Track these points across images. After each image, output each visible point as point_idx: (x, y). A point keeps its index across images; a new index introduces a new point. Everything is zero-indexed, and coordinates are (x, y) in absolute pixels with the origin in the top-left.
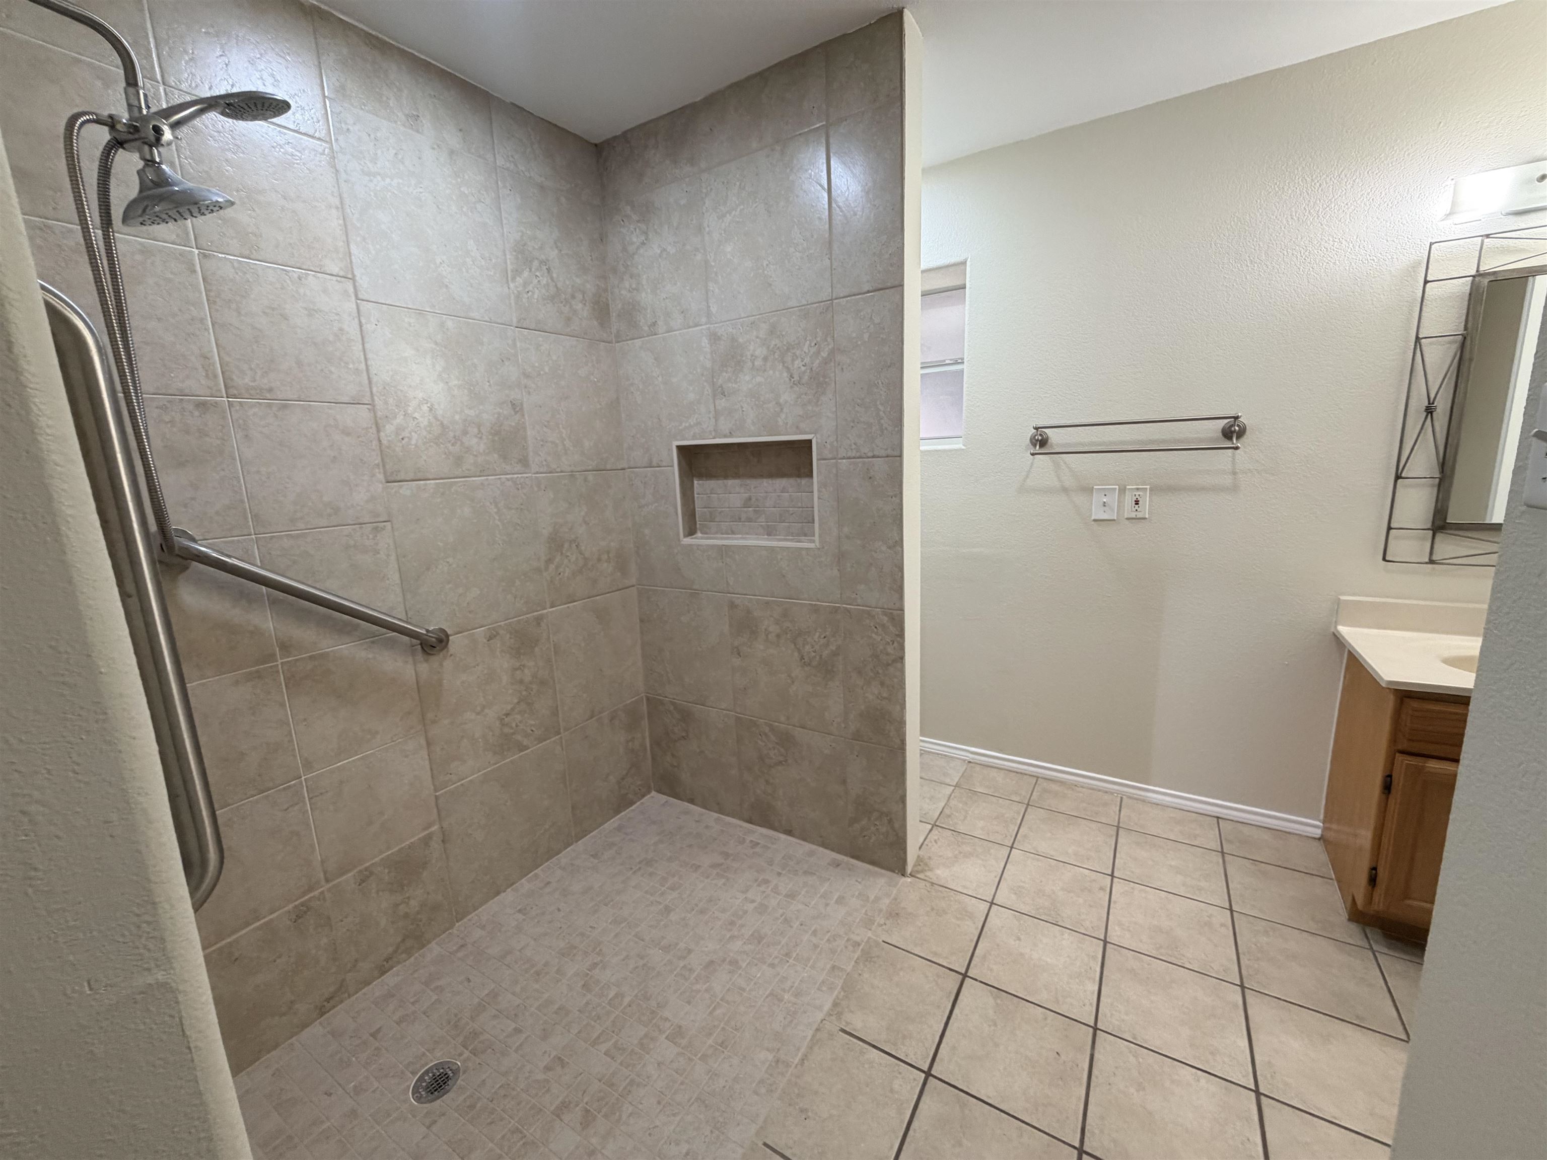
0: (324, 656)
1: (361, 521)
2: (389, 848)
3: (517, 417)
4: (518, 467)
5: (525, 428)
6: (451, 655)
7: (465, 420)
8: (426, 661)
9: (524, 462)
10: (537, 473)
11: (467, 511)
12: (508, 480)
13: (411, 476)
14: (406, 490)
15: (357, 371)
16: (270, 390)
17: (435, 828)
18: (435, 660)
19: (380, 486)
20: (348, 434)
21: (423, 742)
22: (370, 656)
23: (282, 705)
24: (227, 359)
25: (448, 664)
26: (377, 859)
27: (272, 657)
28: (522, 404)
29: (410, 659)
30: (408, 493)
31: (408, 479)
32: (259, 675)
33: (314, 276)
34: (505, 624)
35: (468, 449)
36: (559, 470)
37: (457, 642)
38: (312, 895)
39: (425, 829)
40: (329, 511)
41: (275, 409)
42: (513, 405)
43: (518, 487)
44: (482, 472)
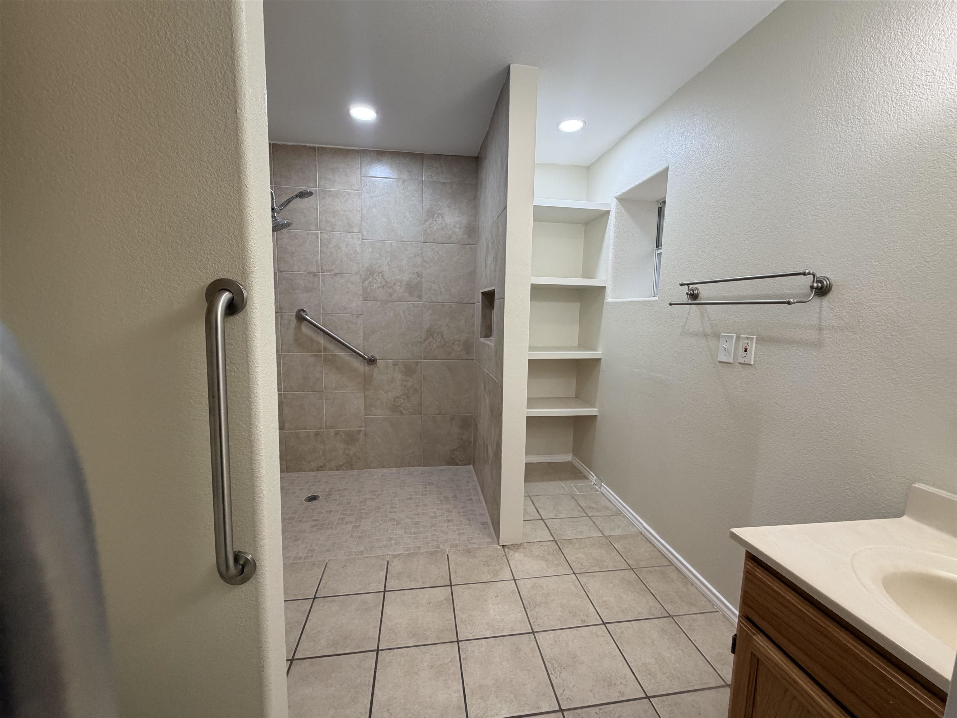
0: (335, 355)
1: (352, 313)
2: (346, 428)
3: (419, 279)
4: (417, 299)
5: (422, 284)
6: (378, 367)
7: (396, 280)
8: (368, 366)
9: (420, 297)
10: (425, 302)
11: (392, 314)
12: (411, 304)
13: (372, 299)
14: (369, 304)
15: (359, 263)
16: (332, 270)
17: (363, 429)
18: (372, 367)
19: (361, 302)
20: (353, 284)
21: (363, 395)
22: (350, 359)
23: (322, 367)
24: (322, 262)
25: (376, 370)
26: (342, 430)
27: (321, 351)
28: (422, 273)
29: (363, 364)
30: (370, 305)
31: (370, 300)
32: (316, 356)
33: (350, 234)
34: (401, 361)
35: (395, 291)
36: (436, 301)
37: (380, 363)
38: (320, 430)
39: (359, 427)
40: (343, 309)
41: (332, 276)
42: (418, 274)
43: (416, 307)
44: (400, 300)
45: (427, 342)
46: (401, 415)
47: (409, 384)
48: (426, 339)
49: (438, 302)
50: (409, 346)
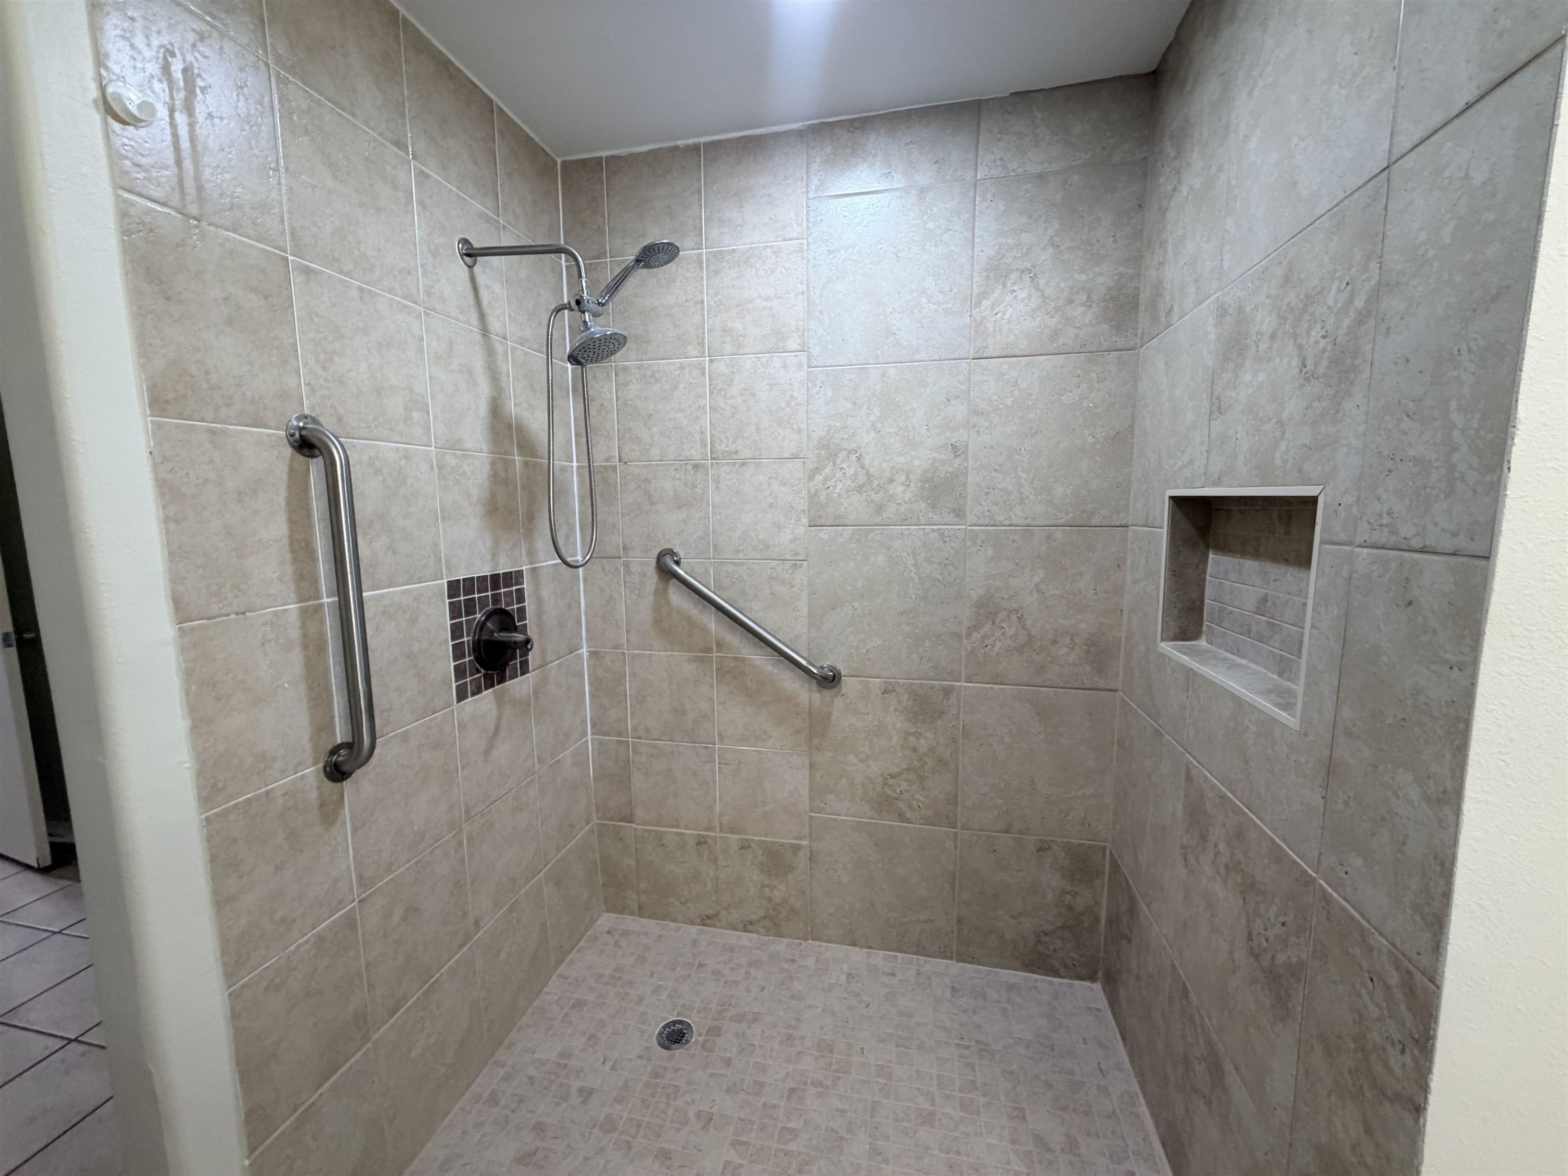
0: (743, 660)
1: (783, 558)
2: (766, 835)
3: (958, 461)
4: (951, 518)
5: (966, 473)
6: (843, 695)
7: (893, 468)
8: (819, 691)
9: (959, 513)
10: (975, 525)
11: (881, 559)
12: (934, 531)
13: (830, 522)
14: (825, 533)
15: (799, 431)
16: (736, 452)
17: (805, 843)
18: (828, 693)
19: (803, 529)
20: (785, 485)
21: (807, 762)
22: (775, 671)
23: (712, 687)
24: (714, 432)
25: (839, 702)
26: (756, 838)
27: (709, 650)
28: (967, 447)
29: (807, 685)
30: (826, 537)
31: (827, 524)
32: (701, 660)
33: (778, 357)
34: (904, 683)
35: (891, 498)
36: (1007, 523)
37: (849, 684)
38: (709, 833)
39: (796, 838)
40: (762, 547)
41: (737, 466)
42: (954, 447)
43: (947, 539)
44: (904, 521)
45: (976, 635)
46: (902, 821)
47: (923, 745)
48: (975, 628)
49: (1010, 525)
50: (927, 643)
